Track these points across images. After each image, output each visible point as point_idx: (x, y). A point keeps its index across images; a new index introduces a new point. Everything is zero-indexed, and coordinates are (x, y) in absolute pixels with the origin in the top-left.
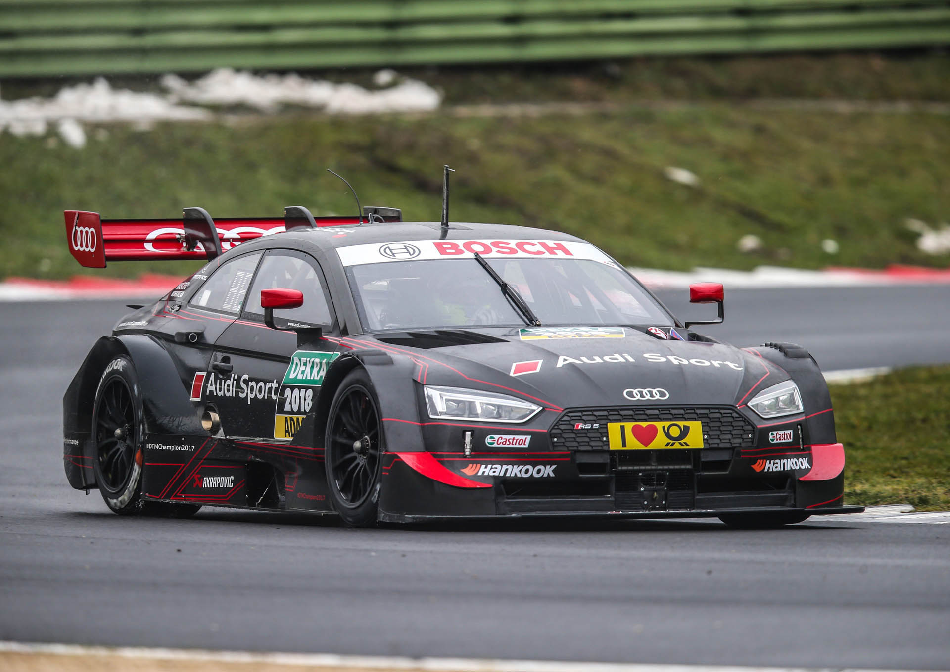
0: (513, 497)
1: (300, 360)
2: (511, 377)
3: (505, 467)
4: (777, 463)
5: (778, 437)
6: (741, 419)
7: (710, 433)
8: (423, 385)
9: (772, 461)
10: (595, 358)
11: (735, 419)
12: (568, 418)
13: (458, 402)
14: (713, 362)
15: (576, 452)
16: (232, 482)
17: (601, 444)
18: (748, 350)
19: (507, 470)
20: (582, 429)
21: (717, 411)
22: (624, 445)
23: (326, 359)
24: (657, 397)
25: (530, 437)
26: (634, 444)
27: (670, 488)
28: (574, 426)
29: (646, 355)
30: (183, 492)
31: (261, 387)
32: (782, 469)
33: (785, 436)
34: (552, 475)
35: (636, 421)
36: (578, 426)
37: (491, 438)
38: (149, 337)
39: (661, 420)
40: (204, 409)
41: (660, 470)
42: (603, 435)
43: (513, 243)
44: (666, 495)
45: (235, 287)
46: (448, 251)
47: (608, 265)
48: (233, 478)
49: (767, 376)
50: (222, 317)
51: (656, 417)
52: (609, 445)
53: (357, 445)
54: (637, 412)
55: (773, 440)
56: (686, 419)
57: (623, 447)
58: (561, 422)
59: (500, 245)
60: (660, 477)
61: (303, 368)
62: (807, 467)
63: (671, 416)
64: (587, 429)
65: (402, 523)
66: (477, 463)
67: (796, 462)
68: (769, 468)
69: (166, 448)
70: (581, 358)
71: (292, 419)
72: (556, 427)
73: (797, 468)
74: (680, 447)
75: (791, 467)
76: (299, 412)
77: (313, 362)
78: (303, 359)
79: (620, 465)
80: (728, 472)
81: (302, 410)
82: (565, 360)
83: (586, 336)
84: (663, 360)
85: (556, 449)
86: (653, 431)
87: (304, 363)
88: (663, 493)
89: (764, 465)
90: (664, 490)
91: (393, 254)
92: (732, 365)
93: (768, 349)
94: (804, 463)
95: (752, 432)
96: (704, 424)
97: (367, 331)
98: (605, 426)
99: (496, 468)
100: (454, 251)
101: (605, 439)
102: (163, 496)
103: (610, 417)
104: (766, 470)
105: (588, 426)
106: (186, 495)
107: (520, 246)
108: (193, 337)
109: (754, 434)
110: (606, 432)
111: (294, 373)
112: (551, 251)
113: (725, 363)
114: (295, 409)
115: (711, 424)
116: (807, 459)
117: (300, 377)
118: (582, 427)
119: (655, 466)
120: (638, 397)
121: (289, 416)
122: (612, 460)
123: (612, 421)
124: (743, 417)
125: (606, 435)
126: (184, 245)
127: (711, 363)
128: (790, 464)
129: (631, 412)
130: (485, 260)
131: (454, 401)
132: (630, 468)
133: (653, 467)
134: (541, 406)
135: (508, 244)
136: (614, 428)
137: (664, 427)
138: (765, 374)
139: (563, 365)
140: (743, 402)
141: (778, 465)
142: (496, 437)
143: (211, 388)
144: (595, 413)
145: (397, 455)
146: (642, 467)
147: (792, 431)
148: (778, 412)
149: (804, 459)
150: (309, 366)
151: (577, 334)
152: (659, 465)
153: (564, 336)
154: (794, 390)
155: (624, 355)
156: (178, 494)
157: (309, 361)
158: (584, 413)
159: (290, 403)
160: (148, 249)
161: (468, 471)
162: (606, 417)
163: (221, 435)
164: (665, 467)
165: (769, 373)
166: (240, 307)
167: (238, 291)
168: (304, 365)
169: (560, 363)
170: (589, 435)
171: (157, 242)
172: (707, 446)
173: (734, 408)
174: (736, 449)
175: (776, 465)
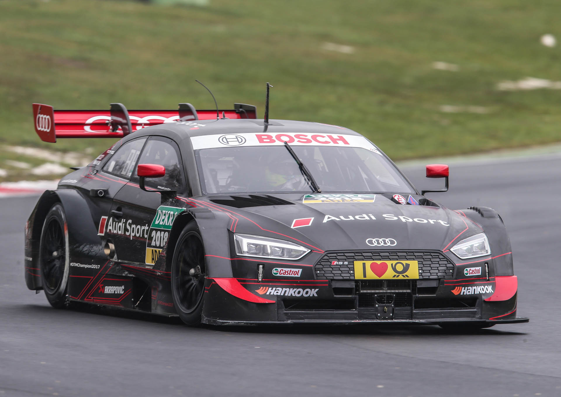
0: (289, 310)
1: (162, 212)
2: (292, 229)
3: (284, 289)
4: (470, 289)
5: (471, 272)
6: (445, 259)
7: (424, 269)
8: (234, 233)
9: (466, 288)
10: (350, 216)
11: (441, 260)
12: (328, 258)
13: (256, 245)
14: (430, 220)
15: (332, 280)
16: (123, 290)
17: (349, 275)
18: (457, 212)
19: (286, 291)
20: (337, 265)
21: (429, 254)
22: (365, 276)
23: (177, 212)
24: (389, 244)
25: (302, 269)
26: (371, 275)
27: (396, 305)
28: (331, 263)
29: (384, 215)
30: (93, 296)
31: (138, 229)
32: (473, 293)
33: (477, 271)
34: (316, 295)
35: (374, 260)
36: (334, 262)
37: (276, 270)
38: (77, 191)
39: (390, 259)
40: (106, 241)
41: (389, 293)
42: (351, 269)
43: (309, 135)
44: (393, 310)
45: (130, 160)
46: (265, 140)
47: (373, 151)
48: (124, 287)
49: (466, 231)
50: (120, 180)
51: (387, 257)
52: (354, 276)
53: (192, 271)
54: (374, 254)
55: (467, 274)
56: (407, 259)
57: (364, 277)
58: (322, 260)
59: (301, 137)
60: (389, 298)
61: (163, 217)
62: (490, 292)
63: (397, 257)
64: (340, 265)
65: (215, 326)
66: (266, 286)
67: (483, 288)
68: (464, 292)
69: (82, 266)
70: (340, 217)
71: (156, 251)
72: (319, 263)
73: (484, 292)
74: (402, 278)
75: (479, 292)
76: (160, 247)
77: (169, 214)
78: (164, 211)
79: (362, 290)
80: (435, 295)
81: (162, 246)
82: (329, 218)
83: (347, 201)
84: (396, 218)
85: (318, 278)
86: (385, 267)
87: (164, 214)
88: (391, 309)
89: (460, 291)
90: (392, 307)
91: (227, 142)
92: (442, 223)
93: (472, 211)
94: (489, 289)
95: (452, 268)
96: (419, 263)
97: (205, 195)
98: (352, 263)
99: (279, 290)
100: (268, 140)
101: (352, 272)
102: (80, 298)
103: (356, 257)
104: (462, 294)
105: (341, 263)
106: (94, 298)
107: (314, 138)
108: (101, 193)
109: (454, 269)
110: (353, 267)
111: (158, 221)
112: (335, 141)
113: (438, 221)
114: (158, 245)
115: (424, 263)
116: (491, 286)
117: (161, 223)
118: (337, 264)
119: (386, 290)
120: (376, 244)
121: (154, 249)
122: (357, 286)
123: (356, 260)
124: (446, 258)
125: (353, 269)
126: (111, 127)
127: (428, 221)
128: (478, 289)
129: (370, 254)
130: (291, 147)
131: (253, 244)
132: (369, 291)
133: (384, 291)
134: (310, 249)
135: (306, 136)
136: (358, 265)
137: (392, 264)
138: (466, 229)
139: (327, 221)
140: (447, 248)
141: (470, 291)
142: (279, 269)
143: (110, 228)
144: (346, 254)
145: (213, 280)
146: (378, 291)
147: (480, 268)
148: (473, 255)
149: (489, 286)
150: (167, 216)
151: (342, 199)
152: (388, 289)
153: (332, 201)
154: (485, 240)
155: (369, 215)
156: (89, 297)
157: (167, 213)
158: (338, 254)
159: (155, 241)
160: (87, 130)
161: (260, 291)
162: (353, 257)
163: (115, 259)
164: (393, 291)
165: (468, 228)
166: (131, 174)
167: (131, 163)
168: (164, 216)
169: (325, 220)
170: (341, 269)
171: (94, 125)
172: (421, 277)
173: (440, 252)
174: (441, 280)
175: (469, 290)
